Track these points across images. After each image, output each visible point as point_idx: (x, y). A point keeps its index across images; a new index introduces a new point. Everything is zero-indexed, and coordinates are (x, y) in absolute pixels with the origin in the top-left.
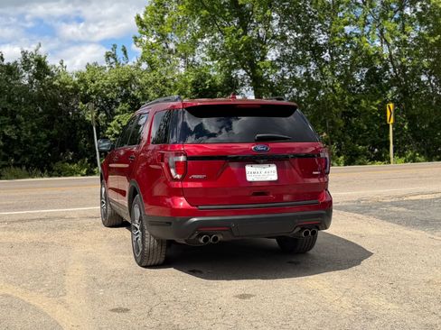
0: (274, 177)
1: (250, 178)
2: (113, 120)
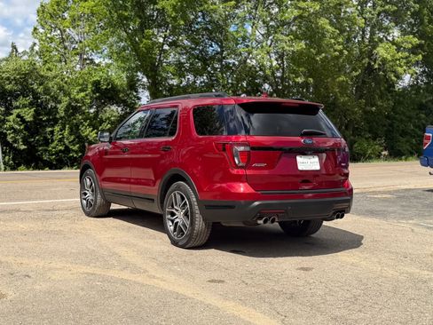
0: (317, 167)
1: (301, 167)
2: (12, 114)
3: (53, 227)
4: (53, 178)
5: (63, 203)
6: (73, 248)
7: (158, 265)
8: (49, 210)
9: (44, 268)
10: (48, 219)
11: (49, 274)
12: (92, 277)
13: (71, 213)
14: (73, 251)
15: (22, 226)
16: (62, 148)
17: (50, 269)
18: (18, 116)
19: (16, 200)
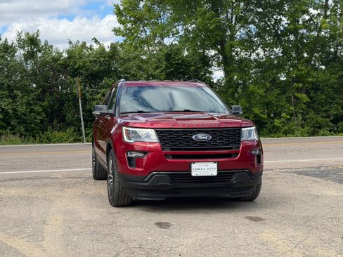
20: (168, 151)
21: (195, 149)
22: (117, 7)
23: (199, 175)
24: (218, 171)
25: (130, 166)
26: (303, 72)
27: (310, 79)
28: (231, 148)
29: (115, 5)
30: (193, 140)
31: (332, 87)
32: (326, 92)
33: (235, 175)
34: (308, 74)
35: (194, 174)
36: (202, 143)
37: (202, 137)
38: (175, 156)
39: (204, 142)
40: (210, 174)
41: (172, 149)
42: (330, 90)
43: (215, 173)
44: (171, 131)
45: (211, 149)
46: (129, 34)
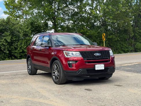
2: (2, 39)
3: (15, 82)
4: (17, 63)
5: (20, 72)
6: (21, 90)
7: (54, 96)
8: (15, 75)
9: (9, 98)
10: (14, 78)
11: (11, 101)
12: (27, 102)
13: (23, 76)
14: (21, 91)
15: (3, 82)
16: (21, 51)
17: (11, 99)
18: (5, 40)
19: (3, 72)
20: (86, 60)
21: (95, 59)
22: (5, 2)
23: (98, 69)
24: (105, 67)
25: (70, 67)
26: (85, 31)
27: (88, 34)
28: (107, 59)
29: (4, 1)
30: (95, 56)
31: (96, 37)
32: (93, 39)
33: (109, 69)
34: (87, 32)
35: (96, 69)
36: (98, 57)
37: (98, 54)
38: (89, 62)
39: (98, 56)
40: (102, 69)
41: (87, 59)
42: (95, 37)
43: (103, 68)
44: (86, 52)
45: (101, 59)
46: (11, 14)
